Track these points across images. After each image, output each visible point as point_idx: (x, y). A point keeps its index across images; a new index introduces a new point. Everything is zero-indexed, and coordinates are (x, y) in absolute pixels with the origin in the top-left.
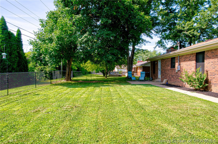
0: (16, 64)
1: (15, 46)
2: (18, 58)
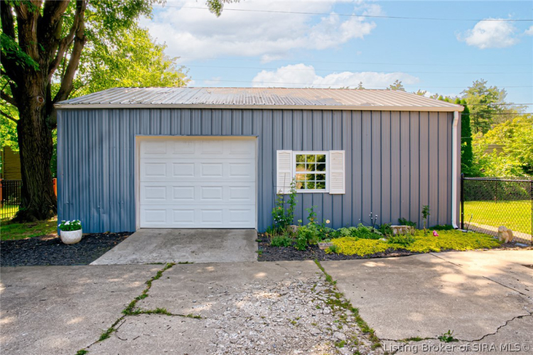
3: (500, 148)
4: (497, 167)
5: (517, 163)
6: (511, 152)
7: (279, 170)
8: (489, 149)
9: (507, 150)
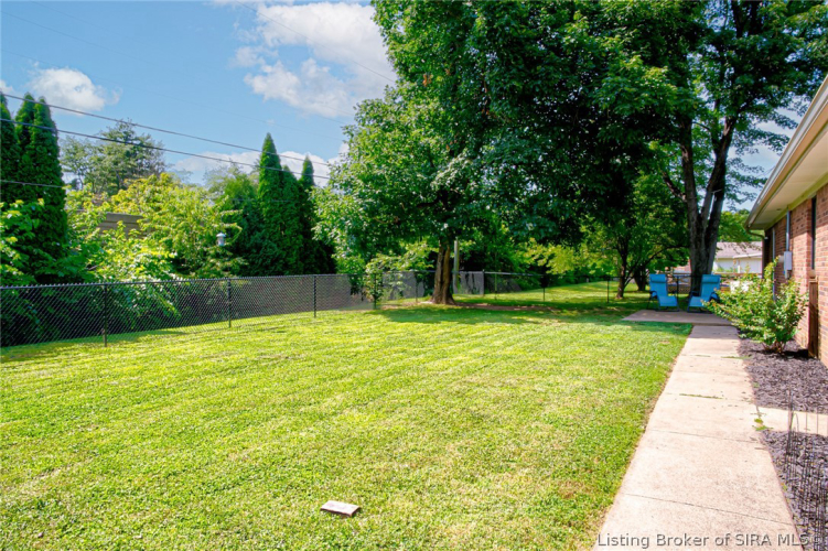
0: (294, 253)
1: (293, 205)
2: (301, 237)
3: (130, 221)
6: (151, 229)
9: (146, 226)
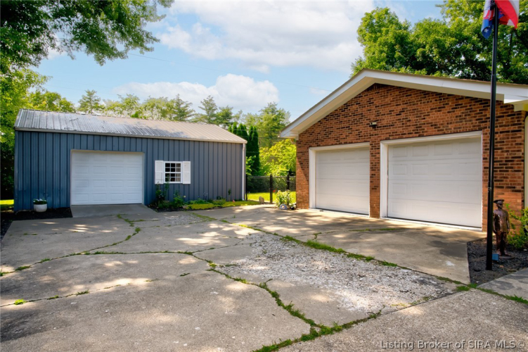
3: (276, 159)
4: (273, 172)
5: (285, 169)
6: (282, 162)
7: (156, 171)
8: (270, 159)
9: (280, 161)
